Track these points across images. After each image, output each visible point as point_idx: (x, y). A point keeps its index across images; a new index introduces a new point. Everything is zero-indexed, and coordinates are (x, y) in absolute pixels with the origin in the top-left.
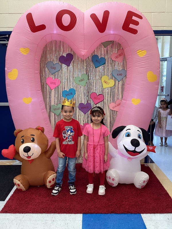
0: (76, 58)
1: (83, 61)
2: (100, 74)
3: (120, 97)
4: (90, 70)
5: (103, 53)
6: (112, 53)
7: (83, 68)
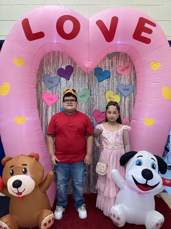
0: (77, 71)
1: (85, 74)
2: (104, 89)
3: (127, 115)
4: (93, 84)
5: (107, 65)
6: (117, 66)
7: (85, 82)
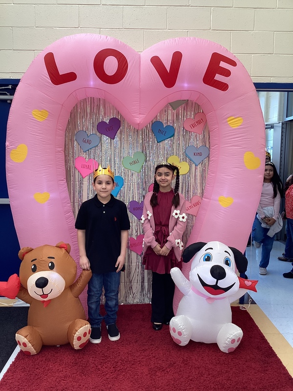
0: (126, 126)
1: (137, 131)
2: (166, 152)
3: (199, 191)
4: (149, 146)
5: (170, 118)
6: (185, 119)
7: (137, 142)
